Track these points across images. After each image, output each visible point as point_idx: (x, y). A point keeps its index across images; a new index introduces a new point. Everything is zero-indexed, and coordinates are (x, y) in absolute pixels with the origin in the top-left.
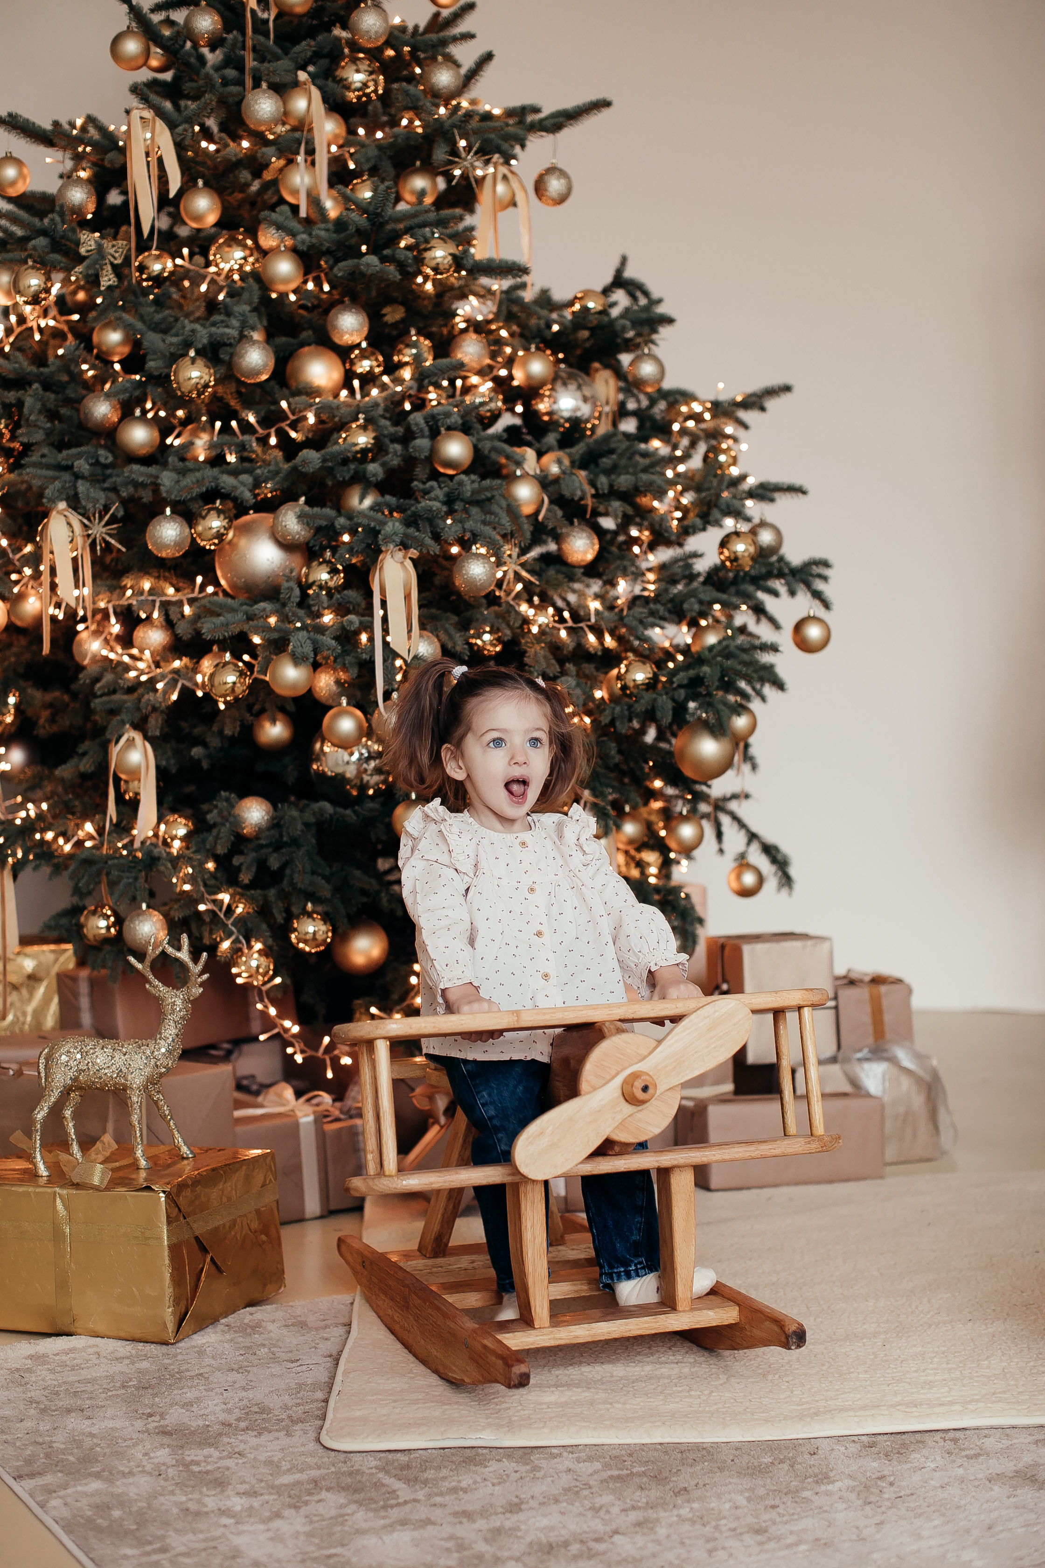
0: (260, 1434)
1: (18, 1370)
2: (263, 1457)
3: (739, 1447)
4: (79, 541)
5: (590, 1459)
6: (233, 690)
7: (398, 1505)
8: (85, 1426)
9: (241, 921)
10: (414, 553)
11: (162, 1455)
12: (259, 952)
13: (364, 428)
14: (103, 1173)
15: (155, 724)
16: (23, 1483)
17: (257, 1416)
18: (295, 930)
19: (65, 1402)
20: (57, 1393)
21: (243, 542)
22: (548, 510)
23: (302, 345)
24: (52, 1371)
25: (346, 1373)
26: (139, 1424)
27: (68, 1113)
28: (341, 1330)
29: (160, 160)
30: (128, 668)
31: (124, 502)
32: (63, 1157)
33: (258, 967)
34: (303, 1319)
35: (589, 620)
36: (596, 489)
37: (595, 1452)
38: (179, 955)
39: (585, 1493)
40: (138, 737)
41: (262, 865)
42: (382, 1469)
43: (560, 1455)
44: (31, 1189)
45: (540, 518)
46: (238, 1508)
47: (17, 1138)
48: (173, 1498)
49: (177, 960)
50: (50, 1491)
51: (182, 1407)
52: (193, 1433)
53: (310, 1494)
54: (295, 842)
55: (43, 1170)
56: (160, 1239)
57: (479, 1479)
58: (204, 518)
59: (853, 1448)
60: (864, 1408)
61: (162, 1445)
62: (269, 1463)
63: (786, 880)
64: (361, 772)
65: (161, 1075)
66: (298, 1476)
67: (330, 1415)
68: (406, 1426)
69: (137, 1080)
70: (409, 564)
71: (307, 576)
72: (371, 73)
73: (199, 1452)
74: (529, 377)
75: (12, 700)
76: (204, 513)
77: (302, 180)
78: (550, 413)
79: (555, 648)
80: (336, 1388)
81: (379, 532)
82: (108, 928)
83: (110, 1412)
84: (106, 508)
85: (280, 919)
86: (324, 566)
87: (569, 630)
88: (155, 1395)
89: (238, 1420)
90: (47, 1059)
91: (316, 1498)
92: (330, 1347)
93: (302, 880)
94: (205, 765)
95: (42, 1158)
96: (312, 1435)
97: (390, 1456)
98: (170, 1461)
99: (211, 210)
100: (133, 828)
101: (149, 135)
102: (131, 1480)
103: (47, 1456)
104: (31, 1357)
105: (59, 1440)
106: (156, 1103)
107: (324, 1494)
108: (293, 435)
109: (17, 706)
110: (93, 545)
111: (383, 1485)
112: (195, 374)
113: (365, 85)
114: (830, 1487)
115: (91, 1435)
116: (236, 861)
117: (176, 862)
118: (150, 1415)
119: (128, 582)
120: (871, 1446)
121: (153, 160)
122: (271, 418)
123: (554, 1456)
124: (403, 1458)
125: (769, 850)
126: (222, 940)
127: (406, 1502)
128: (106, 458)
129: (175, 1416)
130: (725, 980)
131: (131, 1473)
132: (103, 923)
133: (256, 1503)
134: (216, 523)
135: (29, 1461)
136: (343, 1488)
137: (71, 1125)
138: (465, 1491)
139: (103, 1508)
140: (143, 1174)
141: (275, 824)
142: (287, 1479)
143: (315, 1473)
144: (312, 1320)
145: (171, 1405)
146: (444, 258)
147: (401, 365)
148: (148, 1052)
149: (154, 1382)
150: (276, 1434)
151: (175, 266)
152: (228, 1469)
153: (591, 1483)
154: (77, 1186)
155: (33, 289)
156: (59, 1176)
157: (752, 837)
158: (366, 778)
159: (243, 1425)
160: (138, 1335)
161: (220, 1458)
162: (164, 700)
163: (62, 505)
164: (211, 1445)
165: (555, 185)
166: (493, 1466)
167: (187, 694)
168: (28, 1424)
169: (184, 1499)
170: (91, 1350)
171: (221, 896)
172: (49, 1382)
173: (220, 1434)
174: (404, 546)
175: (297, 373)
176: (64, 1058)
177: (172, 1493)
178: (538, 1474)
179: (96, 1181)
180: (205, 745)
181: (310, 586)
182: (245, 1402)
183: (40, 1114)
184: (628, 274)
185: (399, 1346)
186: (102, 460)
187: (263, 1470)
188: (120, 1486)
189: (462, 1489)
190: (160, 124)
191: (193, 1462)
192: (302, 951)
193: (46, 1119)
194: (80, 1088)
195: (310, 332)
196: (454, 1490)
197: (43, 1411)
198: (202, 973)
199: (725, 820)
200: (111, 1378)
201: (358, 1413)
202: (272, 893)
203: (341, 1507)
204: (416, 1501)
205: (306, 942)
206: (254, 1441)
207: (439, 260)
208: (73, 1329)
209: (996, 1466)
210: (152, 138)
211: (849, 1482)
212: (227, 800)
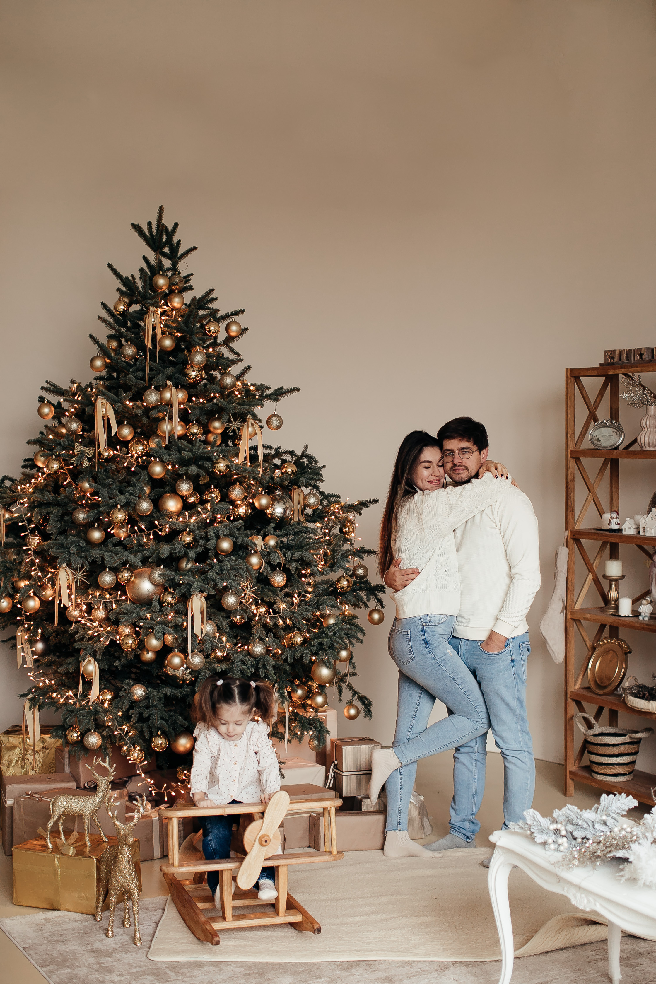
0: (126, 953)
1: (39, 924)
2: (127, 962)
3: (294, 965)
4: (71, 580)
5: (240, 967)
6: (131, 646)
7: (171, 981)
8: (64, 948)
9: (131, 738)
10: (205, 594)
11: (92, 960)
12: (139, 750)
13: (189, 534)
14: (73, 850)
15: (99, 655)
16: (43, 969)
17: (126, 946)
18: (153, 742)
19: (57, 938)
20: (54, 935)
21: (137, 581)
22: (265, 567)
23: (166, 493)
24: (52, 925)
25: (160, 930)
26: (83, 948)
27: (60, 823)
28: (161, 912)
29: (108, 419)
30: (89, 628)
31: (90, 564)
32: (58, 840)
33: (138, 756)
34: (147, 906)
35: (280, 613)
36: (286, 557)
37: (242, 965)
38: (105, 765)
39: (235, 979)
40: (92, 660)
41: (141, 714)
42: (168, 968)
43: (231, 965)
44: (46, 854)
45: (261, 571)
46: (116, 980)
47: (40, 830)
48: (95, 976)
49: (104, 767)
50: (52, 972)
51: (99, 941)
52: (103, 952)
53: (142, 976)
54: (155, 706)
55: (50, 846)
56: (94, 876)
57: (200, 972)
58: (122, 572)
59: (333, 966)
60: (341, 952)
61: (92, 956)
62: (129, 964)
63: (369, 713)
64: (184, 674)
65: (97, 810)
66: (138, 970)
67: (152, 947)
68: (177, 952)
69: (87, 812)
70: (203, 599)
71: (163, 598)
72: (199, 371)
73: (104, 959)
74: (260, 505)
75: (40, 631)
76: (122, 570)
77: (167, 427)
78: (272, 514)
79: (265, 626)
80: (156, 936)
81: (192, 585)
82: (78, 737)
83: (73, 943)
84: (83, 567)
85: (147, 737)
86: (170, 595)
87: (271, 618)
88: (90, 936)
89: (119, 947)
90: (53, 804)
91: (143, 977)
92: (156, 919)
93: (157, 722)
94: (120, 669)
95: (51, 842)
96: (145, 954)
97: (171, 963)
98: (94, 962)
99: (130, 434)
100: (89, 695)
101: (104, 410)
102: (80, 969)
103: (51, 959)
104: (44, 919)
105: (55, 953)
106: (94, 820)
107: (146, 976)
108: (160, 533)
109: (42, 633)
110: (76, 582)
111: (167, 973)
112: (120, 516)
113: (197, 376)
114: (320, 980)
115: (67, 951)
116: (130, 713)
117: (106, 711)
118: (88, 944)
119: (90, 591)
120: (340, 965)
121: (106, 419)
122: (151, 526)
123: (228, 965)
124: (175, 964)
125: (362, 699)
126: (123, 746)
127: (173, 980)
128: (83, 544)
129: (97, 945)
130: (336, 760)
131: (80, 967)
132: (75, 735)
133: (123, 979)
134: (126, 575)
135: (45, 961)
136: (153, 974)
137: (61, 828)
138: (195, 977)
139: (70, 979)
140: (88, 849)
141: (147, 697)
142: (134, 970)
143: (144, 968)
144: (150, 907)
145: (95, 941)
146: (224, 467)
147: (207, 501)
148: (92, 802)
149: (89, 931)
150: (132, 953)
151: (114, 454)
152: (114, 966)
153: (239, 975)
154: (63, 855)
155: (55, 468)
156: (57, 849)
157: (355, 693)
158: (186, 677)
159: (121, 949)
160: (84, 912)
161: (112, 962)
162: (103, 645)
163: (64, 565)
164: (109, 957)
165: (275, 422)
166: (207, 968)
167: (113, 642)
168: (44, 946)
169: (98, 976)
170: (67, 917)
171: (124, 727)
172: (51, 930)
173: (113, 953)
174: (202, 591)
175: (164, 504)
176: (60, 803)
177: (94, 974)
178: (222, 972)
179: (71, 854)
180: (120, 660)
181: (164, 602)
182: (122, 940)
183: (50, 824)
184: (308, 452)
185: (181, 920)
186: (81, 545)
187: (127, 967)
188: (76, 971)
189: (194, 976)
190: (109, 405)
191: (102, 963)
192: (156, 751)
193: (52, 826)
194: (65, 815)
195: (169, 487)
196: (191, 976)
197: (49, 941)
198: (113, 772)
199: (344, 686)
200: (74, 929)
201: (162, 947)
202: (145, 726)
203: (152, 981)
204: (177, 980)
205: (157, 747)
206: (124, 956)
207: (221, 468)
208: (59, 908)
209: (380, 975)
210: (106, 411)
211: (327, 979)
212: (128, 684)
